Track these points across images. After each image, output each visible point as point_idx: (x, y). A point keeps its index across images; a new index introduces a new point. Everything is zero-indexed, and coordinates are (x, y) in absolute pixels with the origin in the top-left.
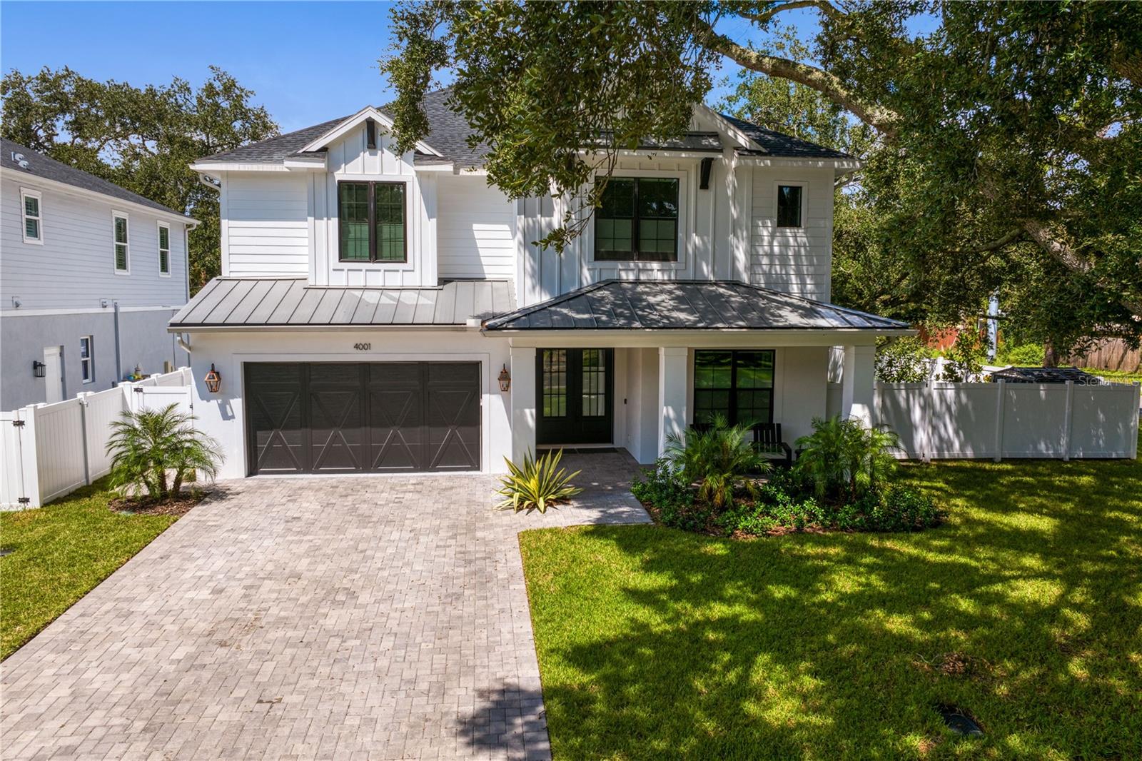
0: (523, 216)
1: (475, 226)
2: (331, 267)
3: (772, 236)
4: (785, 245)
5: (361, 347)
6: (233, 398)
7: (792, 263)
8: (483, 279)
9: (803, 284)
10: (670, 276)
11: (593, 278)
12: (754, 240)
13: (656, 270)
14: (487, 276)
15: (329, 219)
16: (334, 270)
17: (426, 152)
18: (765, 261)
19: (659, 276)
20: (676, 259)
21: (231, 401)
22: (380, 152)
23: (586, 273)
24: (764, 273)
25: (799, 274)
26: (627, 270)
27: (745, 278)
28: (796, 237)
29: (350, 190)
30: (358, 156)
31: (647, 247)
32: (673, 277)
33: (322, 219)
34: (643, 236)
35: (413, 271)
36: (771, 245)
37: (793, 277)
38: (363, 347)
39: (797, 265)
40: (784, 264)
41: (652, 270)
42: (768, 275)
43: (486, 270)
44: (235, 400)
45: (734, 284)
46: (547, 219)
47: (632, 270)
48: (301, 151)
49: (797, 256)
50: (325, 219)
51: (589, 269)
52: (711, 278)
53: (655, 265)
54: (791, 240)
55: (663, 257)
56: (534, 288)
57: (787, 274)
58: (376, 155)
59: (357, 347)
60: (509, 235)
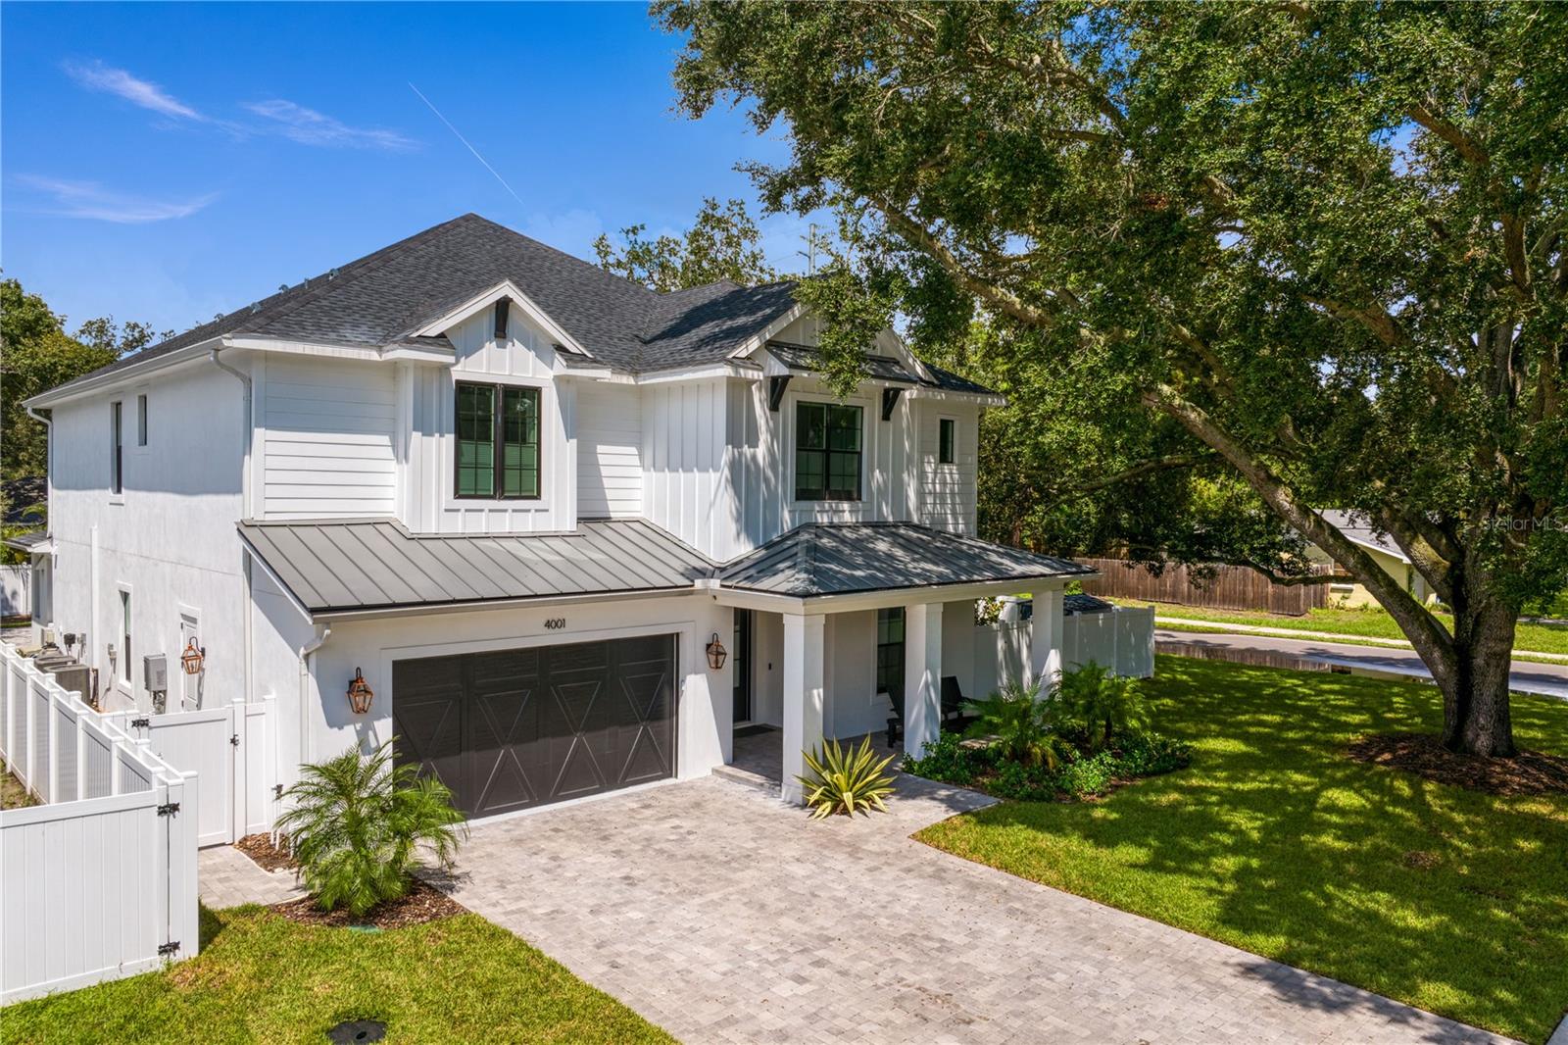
0: (730, 447)
1: (600, 449)
2: (444, 507)
3: (935, 473)
4: (944, 483)
5: (553, 624)
6: (379, 719)
7: (949, 501)
8: (607, 519)
9: (956, 524)
10: (857, 519)
11: (793, 521)
12: (922, 477)
13: (847, 513)
14: (612, 515)
15: (441, 436)
16: (446, 510)
17: (573, 349)
18: (929, 500)
19: (847, 518)
20: (860, 499)
21: (376, 723)
22: (510, 344)
23: (787, 516)
24: (930, 513)
25: (954, 514)
26: (821, 512)
27: (915, 520)
28: (951, 472)
29: (469, 394)
30: (481, 347)
31: (835, 485)
32: (860, 520)
33: (431, 435)
34: (831, 473)
35: (547, 511)
36: (934, 483)
37: (949, 516)
38: (556, 624)
39: (953, 504)
40: (943, 503)
41: (844, 511)
42: (932, 514)
43: (612, 506)
44: (383, 721)
45: (908, 525)
46: (752, 450)
47: (827, 511)
48: (415, 335)
49: (952, 493)
50: (437, 435)
51: (790, 511)
52: (890, 519)
53: (846, 506)
54: (948, 476)
55: (849, 498)
56: (738, 535)
57: (946, 514)
58: (505, 347)
59: (548, 624)
60: (636, 461)
